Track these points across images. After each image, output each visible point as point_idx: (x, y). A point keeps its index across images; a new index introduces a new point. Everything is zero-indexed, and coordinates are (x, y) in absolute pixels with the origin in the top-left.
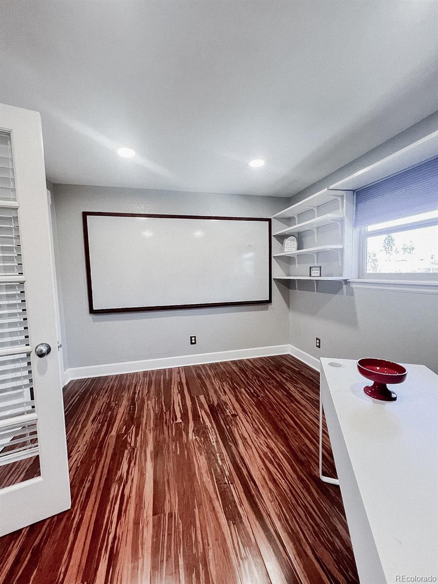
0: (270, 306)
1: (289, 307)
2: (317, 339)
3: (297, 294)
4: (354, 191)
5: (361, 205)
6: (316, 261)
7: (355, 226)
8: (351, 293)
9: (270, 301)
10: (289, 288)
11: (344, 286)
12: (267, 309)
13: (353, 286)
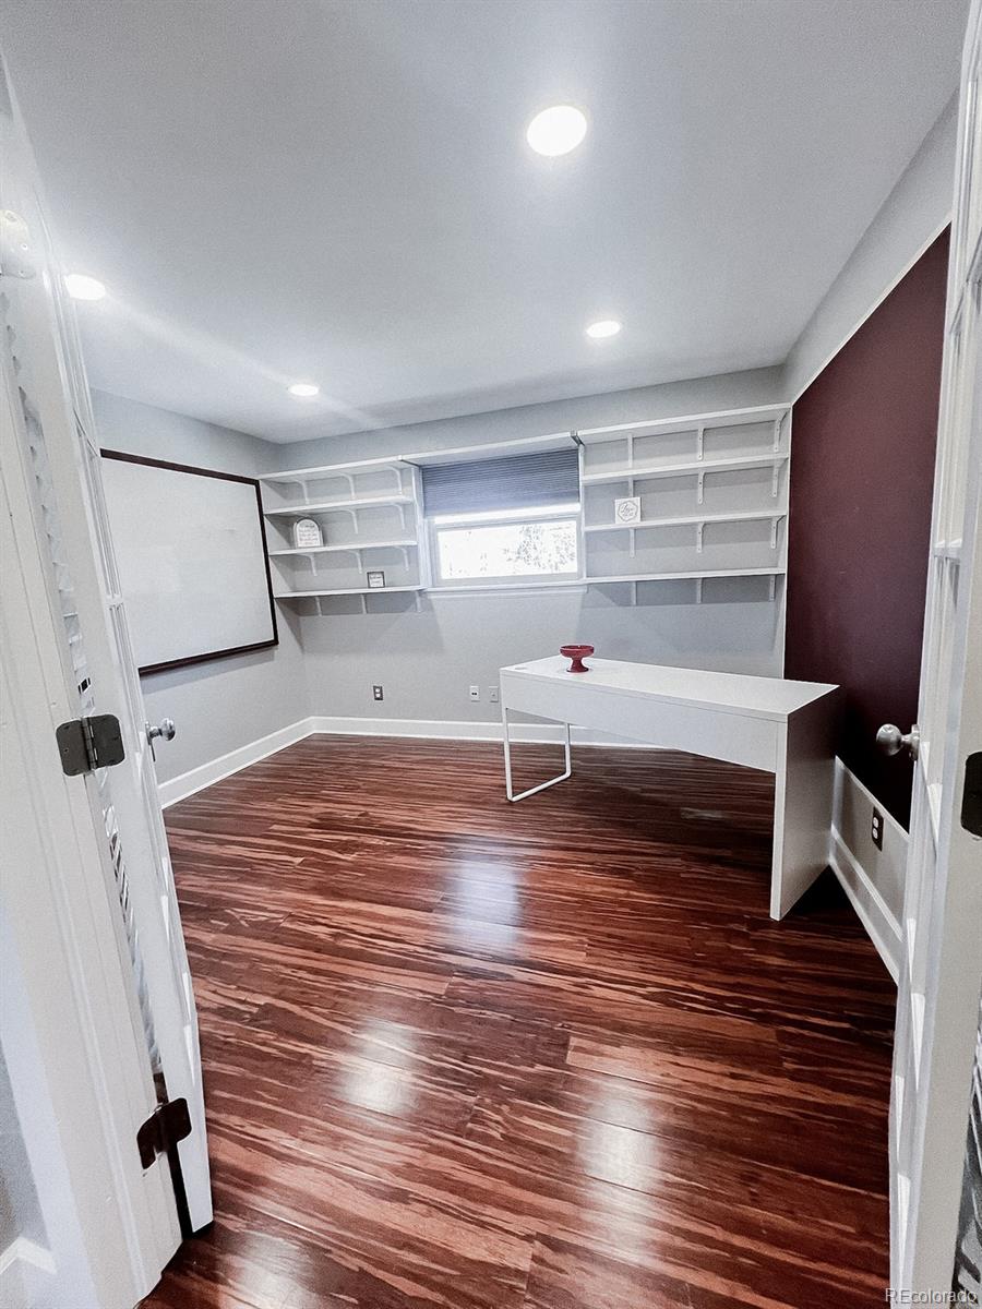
0: (278, 651)
1: (302, 648)
2: (375, 688)
3: (320, 622)
4: (420, 466)
5: (429, 488)
6: (360, 563)
7: (424, 517)
8: (429, 607)
9: (275, 642)
10: (300, 615)
11: (418, 600)
12: (272, 658)
13: (432, 597)
